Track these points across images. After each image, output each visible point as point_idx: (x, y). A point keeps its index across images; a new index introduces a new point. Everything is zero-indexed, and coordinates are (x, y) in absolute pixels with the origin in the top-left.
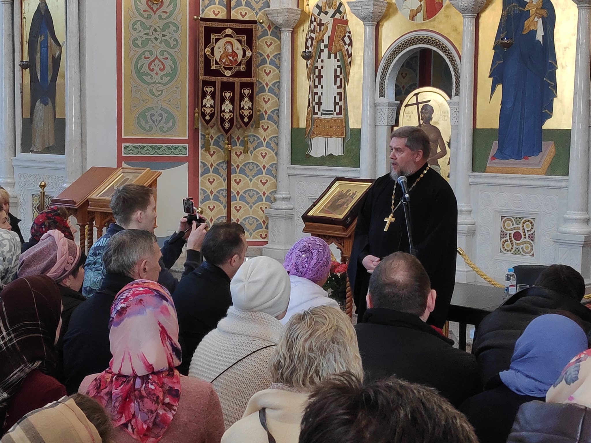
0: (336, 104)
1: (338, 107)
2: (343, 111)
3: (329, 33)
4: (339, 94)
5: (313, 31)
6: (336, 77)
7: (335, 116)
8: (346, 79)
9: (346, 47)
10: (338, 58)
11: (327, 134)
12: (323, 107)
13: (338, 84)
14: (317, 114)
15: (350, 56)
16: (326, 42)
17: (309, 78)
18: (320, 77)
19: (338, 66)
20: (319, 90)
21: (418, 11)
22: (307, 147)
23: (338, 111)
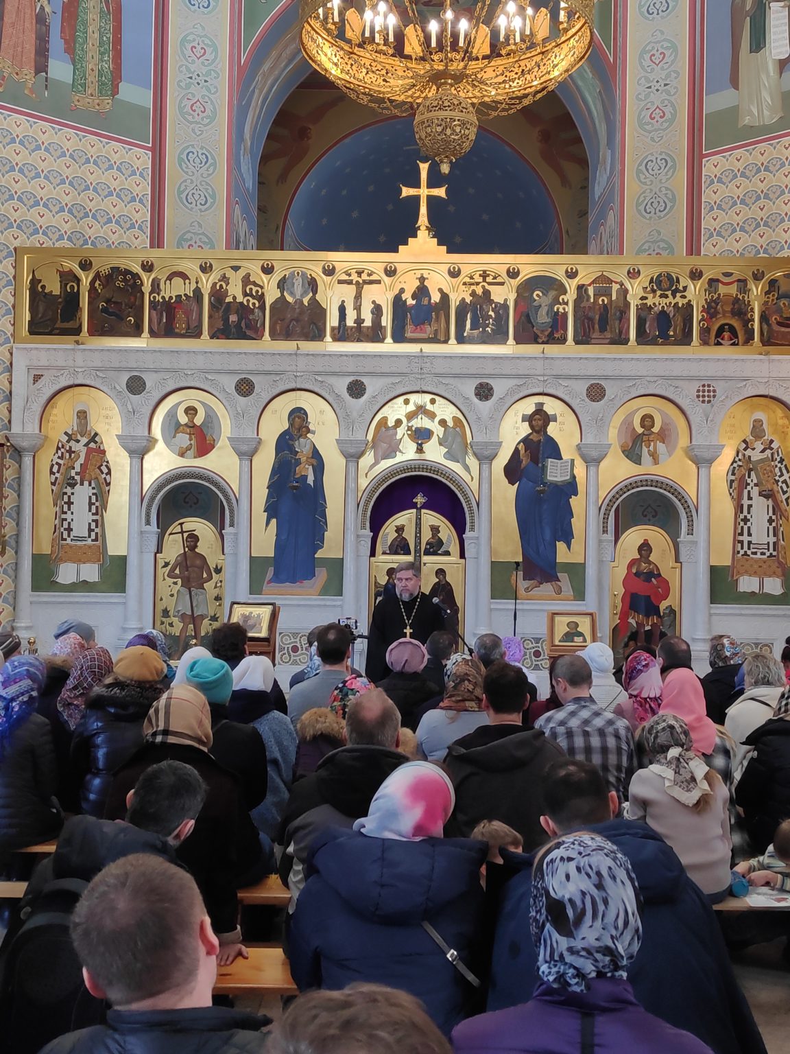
0: (90, 530)
1: (93, 535)
2: (101, 538)
3: (81, 460)
4: (96, 521)
5: (61, 458)
6: (91, 504)
7: (89, 542)
8: (104, 507)
9: (104, 476)
10: (93, 485)
11: (80, 561)
12: (72, 534)
13: (94, 510)
14: (65, 540)
15: (108, 484)
16: (78, 469)
17: (55, 504)
18: (70, 503)
19: (93, 494)
20: (68, 516)
21: (188, 449)
22: (53, 573)
23: (93, 536)
